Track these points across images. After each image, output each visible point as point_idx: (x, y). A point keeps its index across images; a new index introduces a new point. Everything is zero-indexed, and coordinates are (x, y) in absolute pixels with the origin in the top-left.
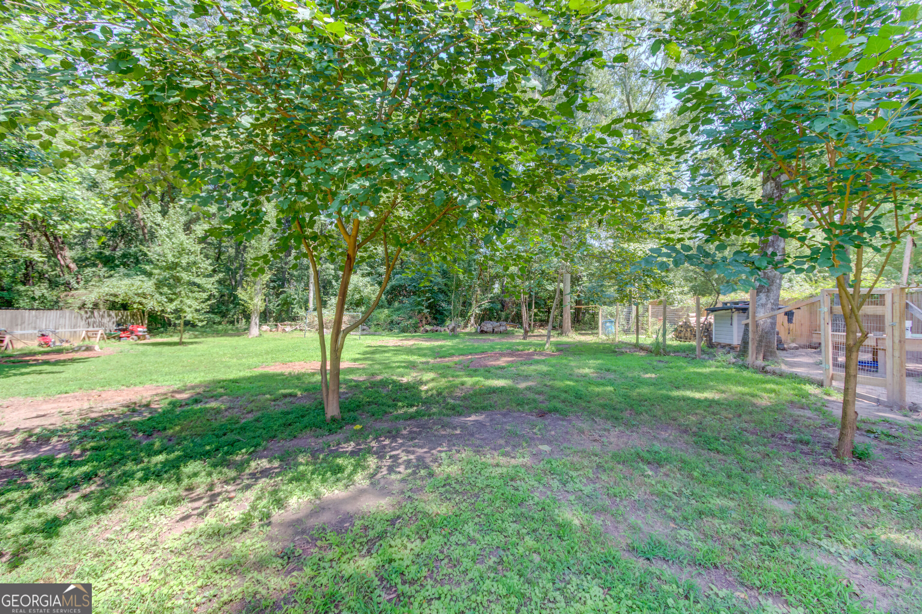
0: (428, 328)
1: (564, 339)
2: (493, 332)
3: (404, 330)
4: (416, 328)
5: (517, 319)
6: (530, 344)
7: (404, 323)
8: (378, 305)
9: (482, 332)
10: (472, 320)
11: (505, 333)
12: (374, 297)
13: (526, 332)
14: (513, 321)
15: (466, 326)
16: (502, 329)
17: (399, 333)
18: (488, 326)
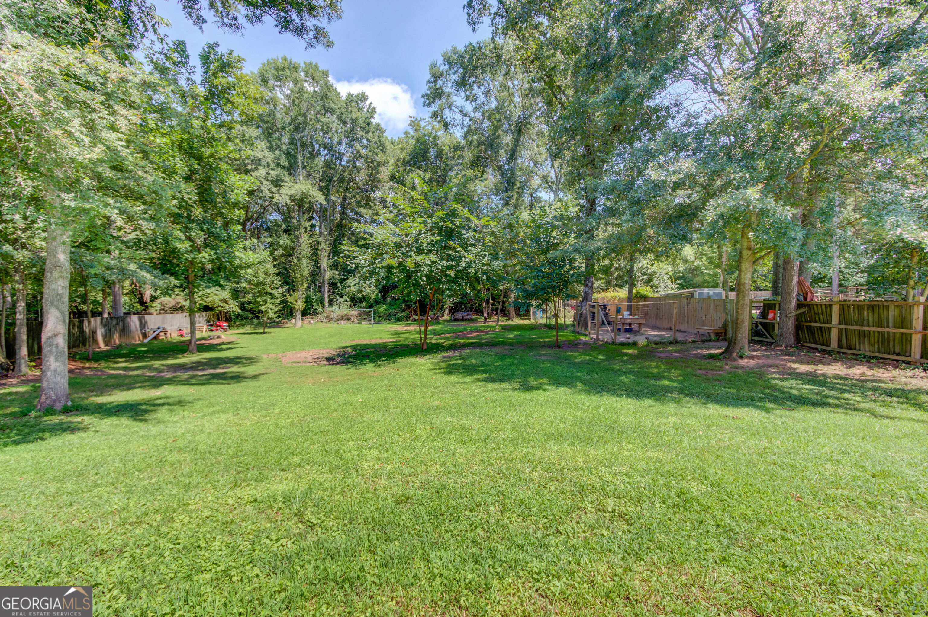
0: (416, 317)
1: (510, 323)
2: (463, 320)
3: (399, 320)
4: (407, 318)
5: (479, 311)
6: (488, 327)
7: (400, 315)
8: (377, 302)
9: (456, 320)
10: (447, 311)
11: (472, 320)
12: (373, 296)
13: (486, 319)
14: (476, 311)
15: (443, 315)
16: (469, 317)
17: (395, 322)
18: (459, 315)
